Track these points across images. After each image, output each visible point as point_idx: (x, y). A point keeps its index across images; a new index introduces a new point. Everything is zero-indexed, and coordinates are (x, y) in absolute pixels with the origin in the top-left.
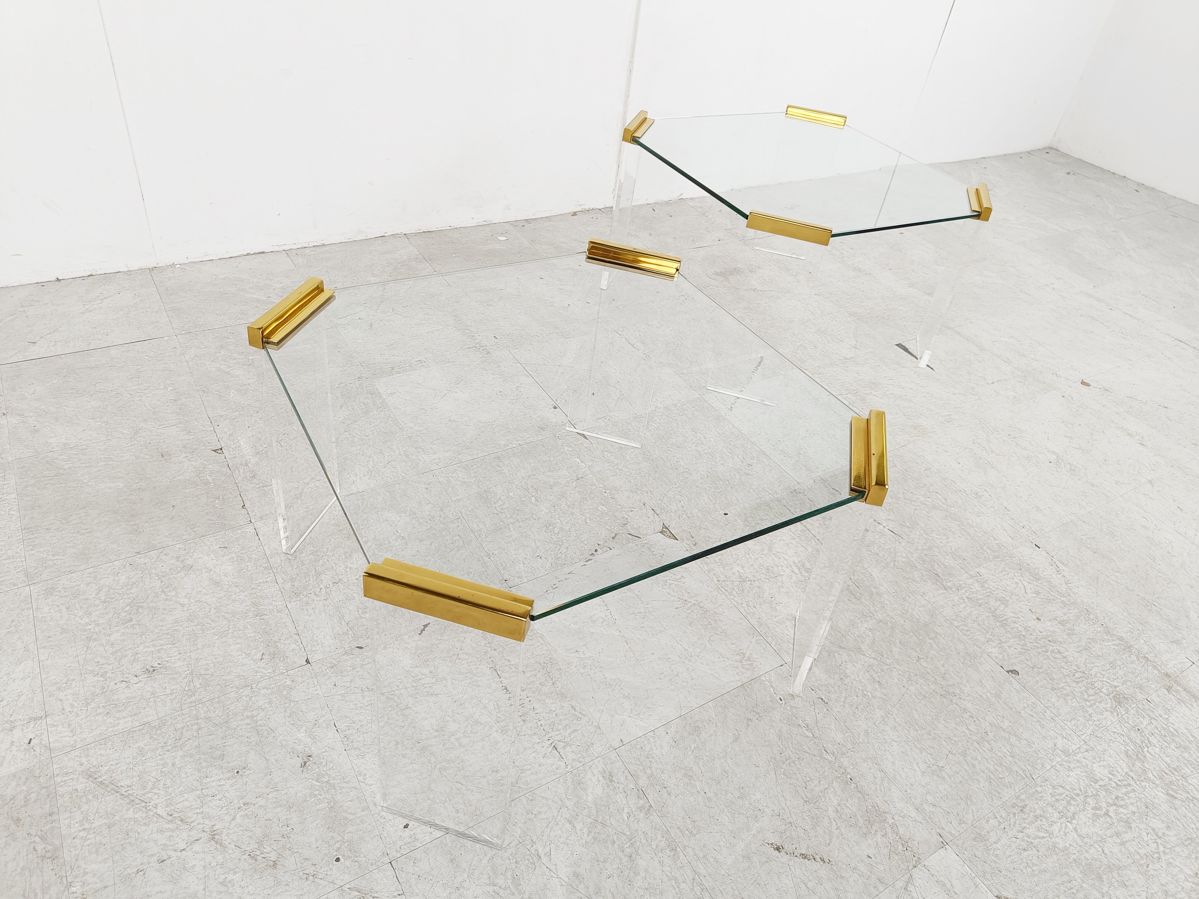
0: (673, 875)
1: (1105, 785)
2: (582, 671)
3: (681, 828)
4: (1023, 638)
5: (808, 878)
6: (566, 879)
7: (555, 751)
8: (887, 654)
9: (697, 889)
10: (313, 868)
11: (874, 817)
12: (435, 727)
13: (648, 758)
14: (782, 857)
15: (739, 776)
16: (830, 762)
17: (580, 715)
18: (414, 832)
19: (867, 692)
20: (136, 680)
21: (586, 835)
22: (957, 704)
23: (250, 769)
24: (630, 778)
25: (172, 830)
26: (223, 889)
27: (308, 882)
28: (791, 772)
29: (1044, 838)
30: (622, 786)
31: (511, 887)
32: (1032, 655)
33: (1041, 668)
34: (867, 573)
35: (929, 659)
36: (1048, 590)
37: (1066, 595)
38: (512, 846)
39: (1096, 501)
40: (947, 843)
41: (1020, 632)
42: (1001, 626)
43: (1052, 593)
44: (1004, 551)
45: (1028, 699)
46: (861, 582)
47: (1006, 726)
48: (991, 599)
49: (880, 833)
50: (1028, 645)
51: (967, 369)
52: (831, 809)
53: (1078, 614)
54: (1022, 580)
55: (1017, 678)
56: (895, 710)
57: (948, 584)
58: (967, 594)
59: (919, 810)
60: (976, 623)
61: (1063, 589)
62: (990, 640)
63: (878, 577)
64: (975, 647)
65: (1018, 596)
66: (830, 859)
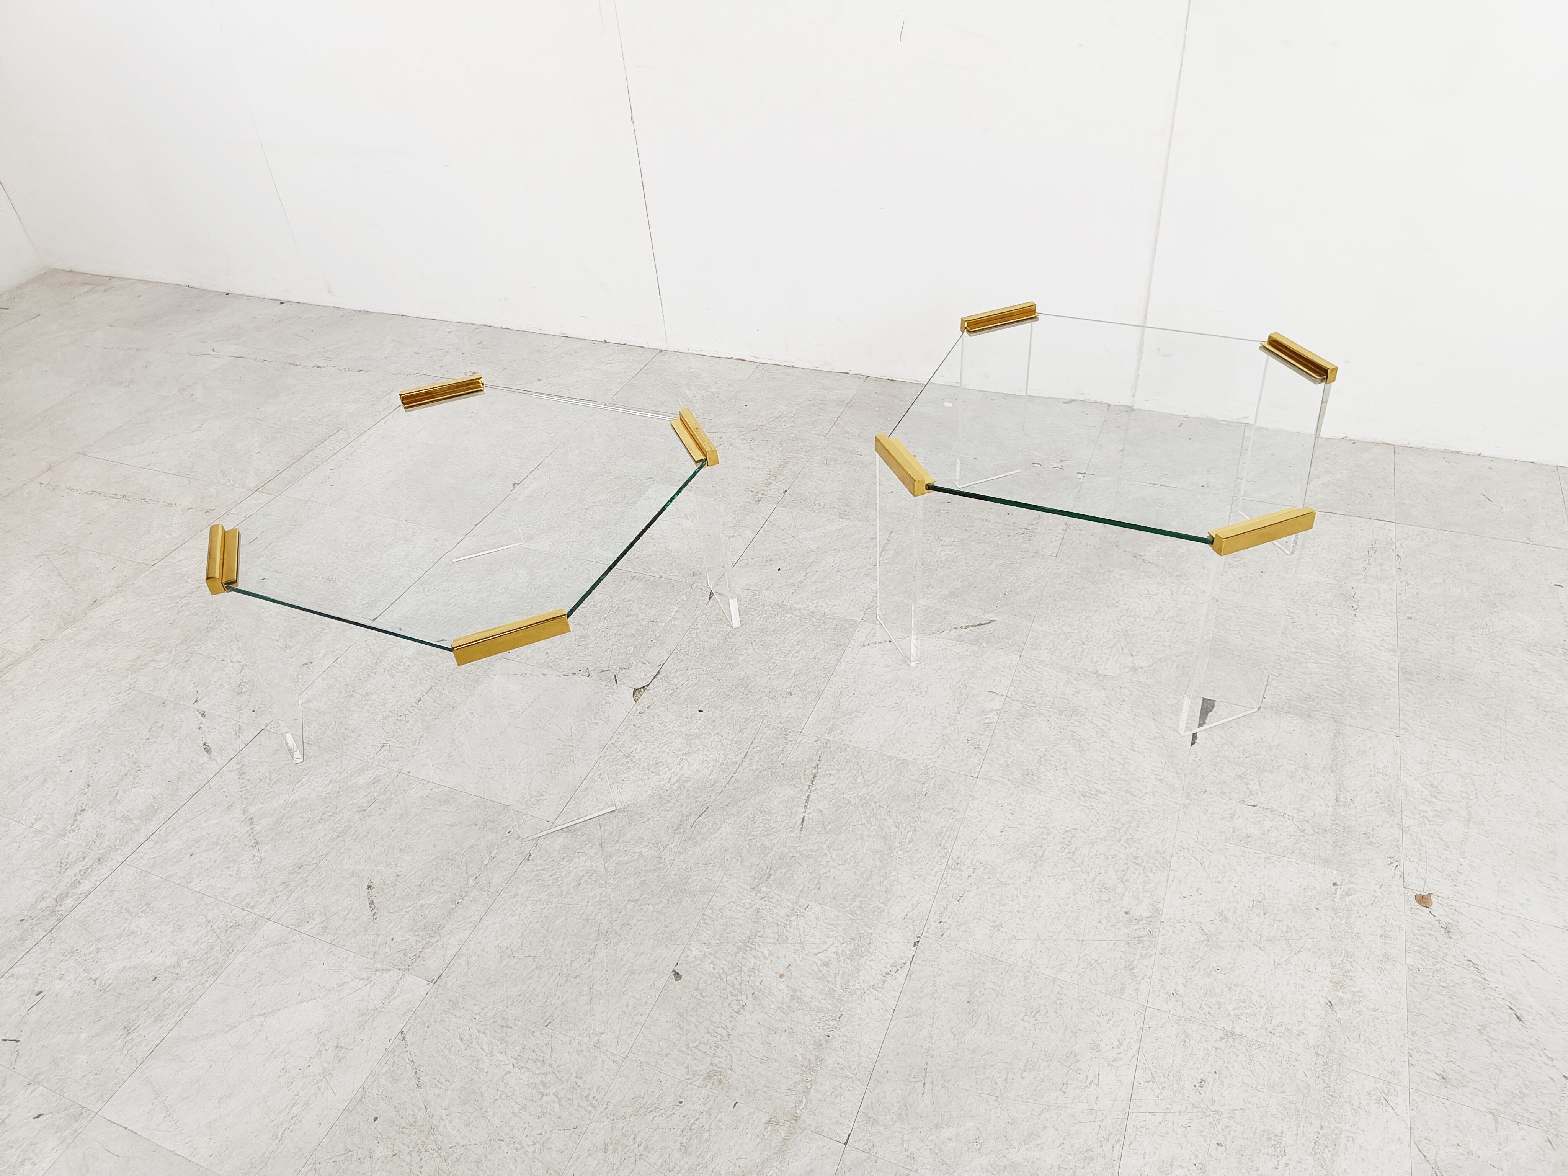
0: (320, 844)
2: (456, 725)
3: (358, 832)
4: (737, 970)
5: (355, 912)
6: (290, 801)
7: (380, 748)
8: (619, 877)
9: (315, 861)
11: (431, 930)
13: (404, 790)
14: (364, 892)
15: (419, 841)
16: (467, 884)
17: (417, 743)
19: (562, 880)
21: (326, 793)
22: (597, 945)
24: (382, 790)
26: (218, 687)
27: (236, 710)
28: (442, 867)
29: (483, 1050)
30: (372, 790)
32: (716, 984)
33: (703, 996)
34: (719, 826)
35: (639, 908)
36: (841, 972)
37: (849, 991)
38: (300, 767)
39: (1093, 981)
40: (435, 983)
41: (745, 966)
42: (738, 948)
43: (839, 977)
44: (871, 917)
45: (649, 997)
46: (701, 826)
47: (598, 989)
48: (775, 928)
49: (419, 938)
50: (729, 977)
51: (1248, 771)
52: (423, 902)
53: (825, 1009)
54: (835, 945)
55: (671, 980)
56: (554, 905)
57: (764, 889)
58: (764, 907)
59: (457, 955)
60: (723, 927)
61: (858, 986)
62: (709, 945)
63: (720, 834)
64: (687, 936)
65: (804, 949)
66: (378, 919)
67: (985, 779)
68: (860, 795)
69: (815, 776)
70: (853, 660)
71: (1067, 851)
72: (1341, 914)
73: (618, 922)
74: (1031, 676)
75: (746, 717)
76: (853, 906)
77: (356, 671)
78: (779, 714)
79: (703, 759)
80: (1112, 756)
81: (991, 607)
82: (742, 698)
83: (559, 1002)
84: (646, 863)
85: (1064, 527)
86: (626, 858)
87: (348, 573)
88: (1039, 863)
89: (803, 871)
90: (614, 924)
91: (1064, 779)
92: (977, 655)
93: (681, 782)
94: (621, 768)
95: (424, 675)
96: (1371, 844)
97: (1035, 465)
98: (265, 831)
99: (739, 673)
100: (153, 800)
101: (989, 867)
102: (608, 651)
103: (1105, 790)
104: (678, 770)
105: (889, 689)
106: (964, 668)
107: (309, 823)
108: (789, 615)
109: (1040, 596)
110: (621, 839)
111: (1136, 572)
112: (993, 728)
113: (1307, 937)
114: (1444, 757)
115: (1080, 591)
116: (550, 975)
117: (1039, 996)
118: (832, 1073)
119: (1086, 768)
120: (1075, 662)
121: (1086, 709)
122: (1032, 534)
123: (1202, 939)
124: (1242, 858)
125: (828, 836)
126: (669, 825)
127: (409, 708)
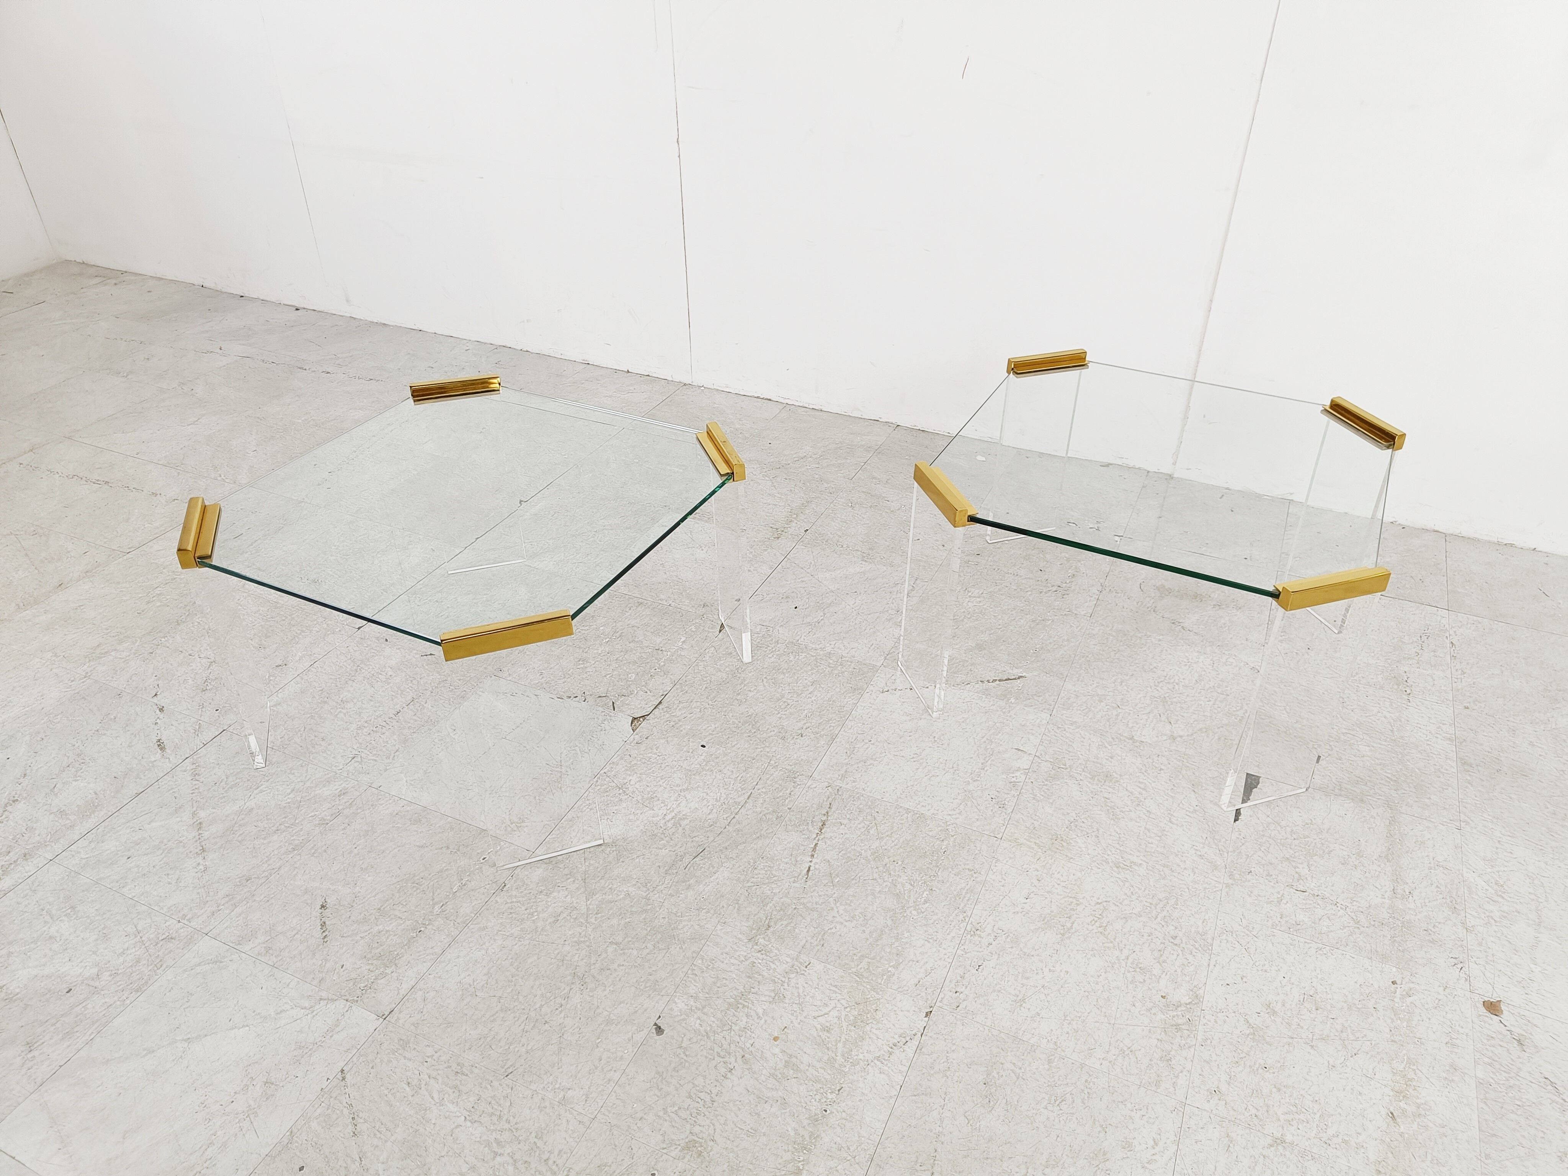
0: (273, 857)
2: (436, 740)
3: (316, 846)
4: (727, 1028)
5: (303, 933)
6: (245, 807)
7: (351, 759)
8: (601, 917)
9: (266, 874)
10: (208, 705)
11: (387, 959)
13: (372, 806)
14: (317, 912)
15: (384, 861)
16: (432, 912)
17: (391, 757)
19: (537, 915)
21: (286, 802)
22: (571, 989)
24: (348, 804)
27: (198, 707)
28: (406, 891)
29: (432, 1098)
30: (338, 802)
32: (702, 1043)
33: (686, 1056)
34: (716, 869)
35: (621, 952)
36: (843, 1039)
37: (851, 1061)
38: (261, 773)
39: (1125, 1070)
40: (385, 1019)
41: (736, 1024)
42: (729, 1004)
43: (840, 1045)
44: (879, 981)
45: (626, 1051)
46: (695, 868)
47: (569, 1039)
48: (771, 985)
49: (372, 967)
50: (717, 1035)
51: (1297, 854)
52: (381, 927)
53: (823, 1080)
54: (837, 1009)
55: (652, 1035)
56: (528, 942)
57: (761, 941)
58: (760, 961)
59: (413, 990)
60: (713, 980)
61: (861, 1056)
62: (696, 998)
63: (717, 879)
64: (673, 987)
65: (803, 1011)
66: (328, 942)
67: (1010, 841)
68: (872, 847)
69: (824, 824)
70: (871, 705)
71: (1097, 924)
72: (1402, 1016)
73: (597, 965)
74: (1062, 736)
75: (752, 755)
76: (860, 967)
77: (333, 677)
78: (788, 756)
79: (703, 797)
80: (1147, 826)
81: (1020, 663)
82: (749, 736)
83: (523, 1050)
84: (632, 904)
85: (1100, 588)
86: (611, 896)
87: (335, 576)
88: (1067, 936)
89: (806, 924)
90: (592, 967)
91: (1096, 848)
92: (1004, 710)
93: (677, 819)
94: (612, 799)
95: (407, 687)
96: (1433, 942)
97: (1070, 524)
98: (214, 838)
99: (747, 710)
100: (94, 796)
101: (1011, 935)
102: (608, 677)
103: (1141, 862)
104: (674, 806)
105: (909, 738)
106: (990, 723)
107: (263, 833)
108: (804, 654)
109: (1073, 656)
110: (607, 876)
111: (1175, 639)
112: (1019, 788)
113: (1365, 1039)
114: (1509, 854)
115: (1115, 654)
116: (517, 1019)
117: (1065, 1082)
118: (828, 1153)
119: (1120, 838)
120: (1110, 726)
121: (1121, 775)
122: (1066, 592)
123: (1248, 1032)
124: (1292, 947)
125: (836, 889)
126: (660, 864)
127: (387, 719)
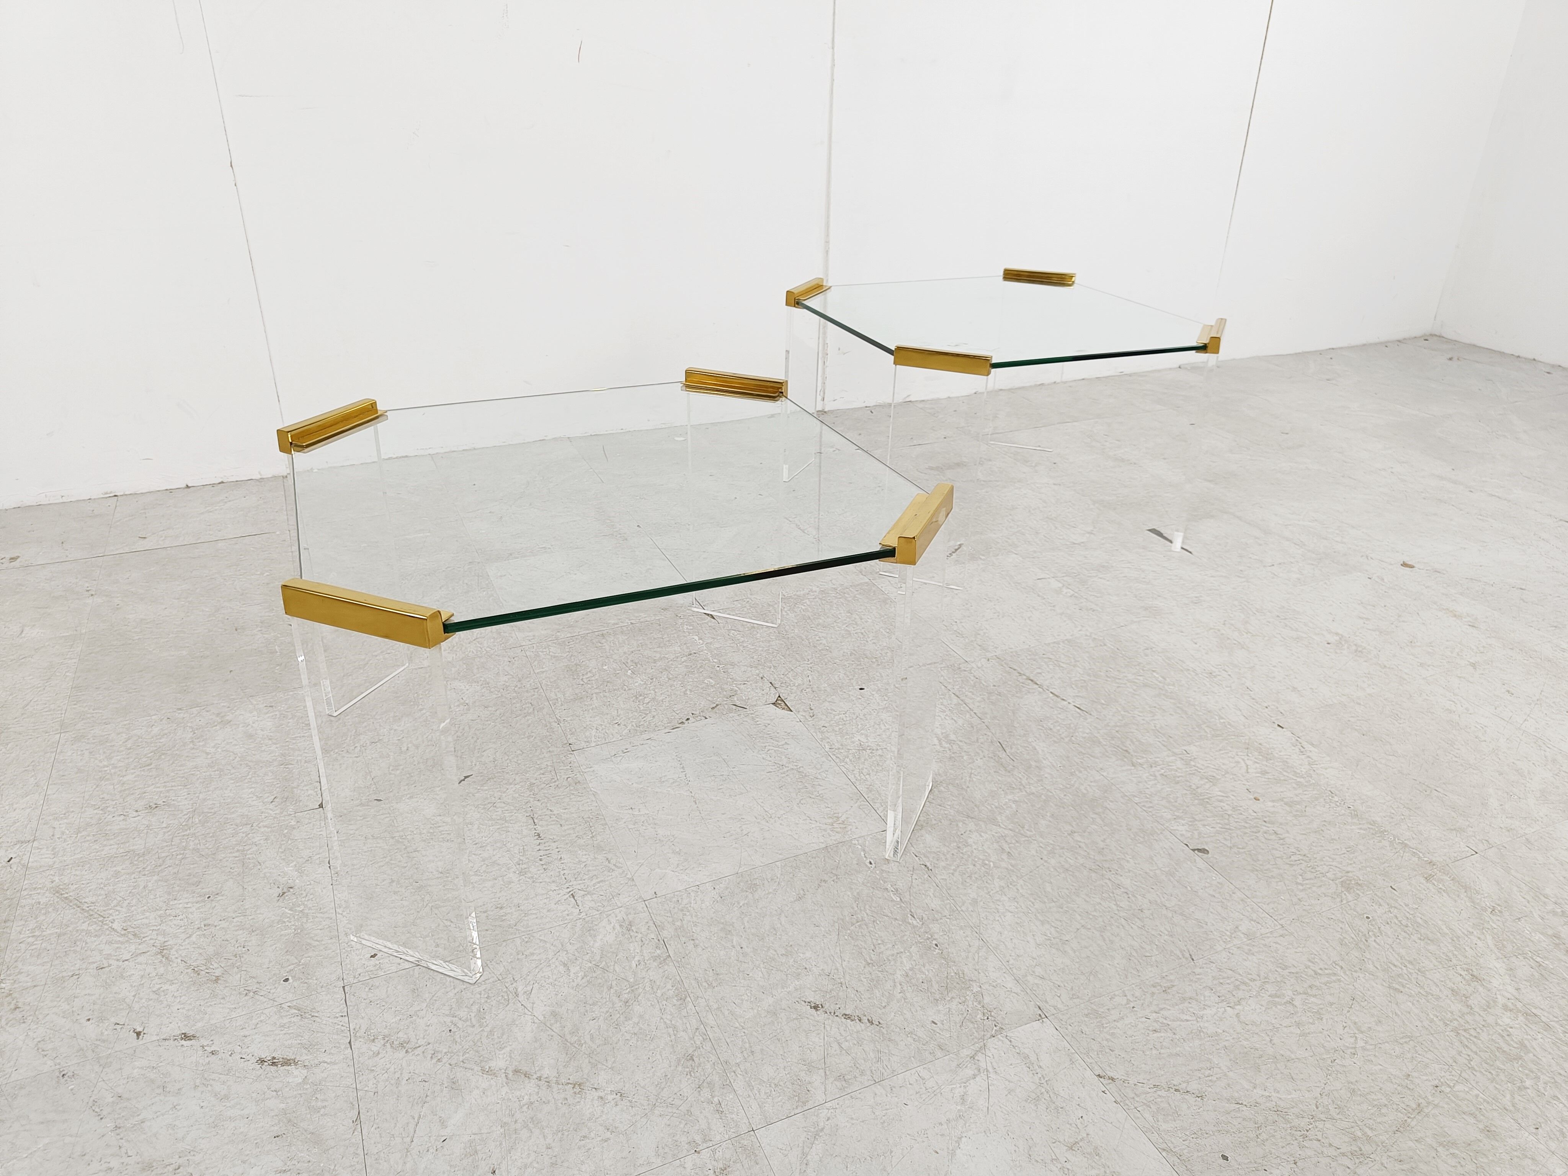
0: (673, 1022)
1: (1297, 973)
2: (631, 826)
3: (700, 979)
4: (1227, 817)
5: (845, 1038)
6: (541, 1017)
7: (572, 899)
8: (1029, 825)
10: (258, 986)
11: (955, 984)
12: (440, 870)
13: (682, 910)
14: (820, 1016)
15: (790, 934)
16: (914, 927)
17: (613, 867)
18: (381, 961)
19: (990, 861)
20: (135, 814)
21: (580, 978)
22: (1109, 879)
23: (222, 895)
24: (653, 928)
25: (122, 943)
27: (247, 998)
28: (860, 934)
29: (1188, 1021)
30: (640, 936)
31: (473, 1019)
32: (1234, 835)
33: (1243, 848)
34: (1030, 747)
35: (1087, 833)
36: (1280, 770)
37: (1305, 776)
39: (1383, 683)
40: (1048, 1016)
41: (1226, 811)
42: (1200, 804)
43: (1285, 774)
45: (1214, 879)
46: (1018, 755)
48: (1195, 777)
49: (958, 1000)
50: (1231, 825)
52: (900, 972)
54: (1245, 759)
55: (1204, 857)
56: (1021, 881)
57: (1140, 761)
58: (1163, 771)
59: (1021, 981)
60: (1164, 801)
61: (1304, 770)
62: (1179, 818)
63: (1043, 751)
64: (1155, 824)
65: (1235, 775)
66: (881, 1022)
68: (1081, 673)
69: (1032, 680)
72: (1397, 588)
73: (1092, 853)
76: (1208, 732)
83: (1166, 937)
84: (1030, 804)
88: (1245, 647)
90: (1092, 857)
93: (943, 739)
94: (870, 762)
96: (1345, 555)
98: (565, 1066)
99: (841, 652)
101: (1227, 664)
102: (689, 692)
103: (1198, 595)
107: (615, 1017)
110: (977, 803)
113: (1408, 606)
114: (1294, 507)
117: (1381, 707)
118: (1393, 824)
123: (1378, 633)
124: (1317, 590)
125: (1112, 706)
126: (993, 770)
127: (538, 848)
